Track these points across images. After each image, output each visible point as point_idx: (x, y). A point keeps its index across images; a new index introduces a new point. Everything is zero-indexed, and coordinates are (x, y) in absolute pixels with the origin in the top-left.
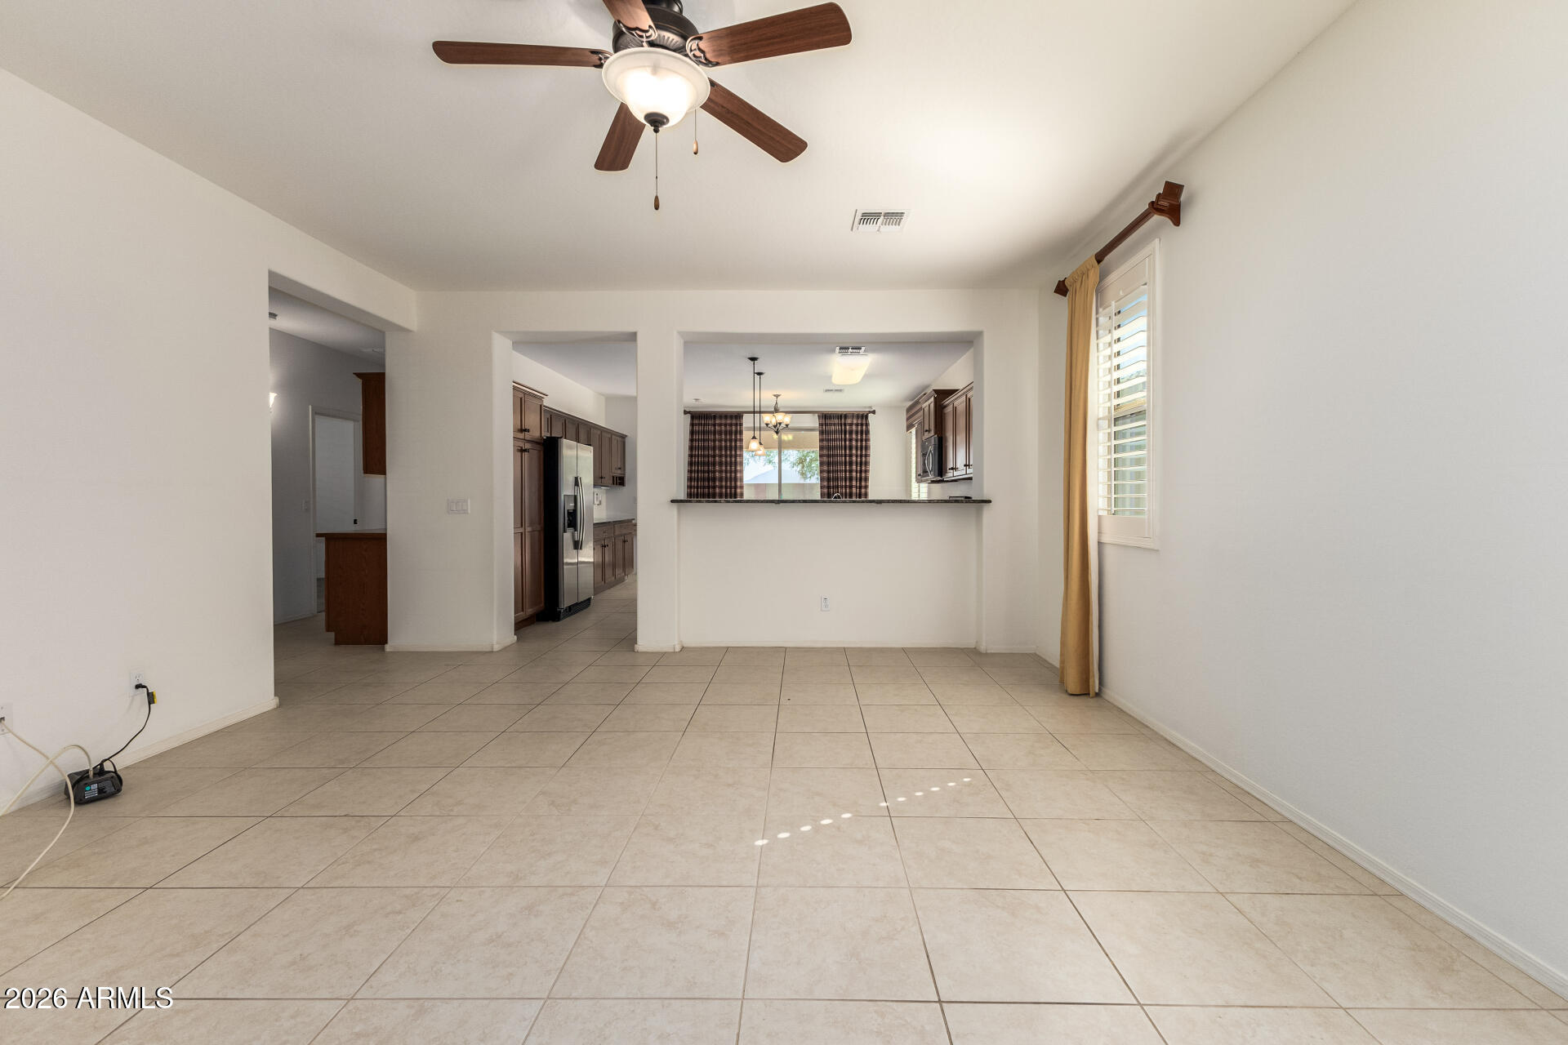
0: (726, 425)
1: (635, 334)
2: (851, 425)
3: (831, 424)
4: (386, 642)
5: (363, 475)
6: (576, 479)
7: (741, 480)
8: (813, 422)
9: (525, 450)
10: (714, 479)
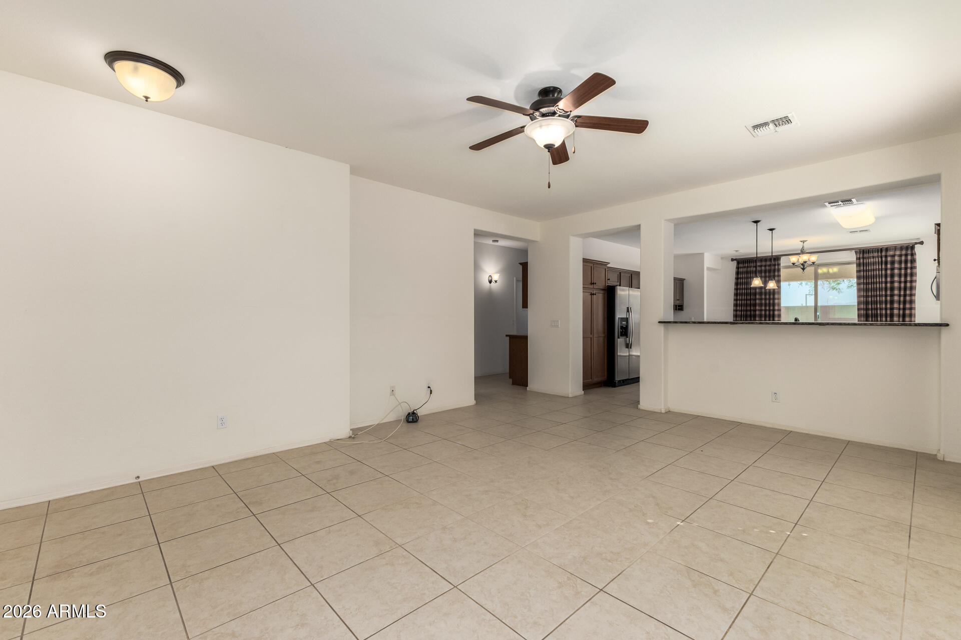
0: (765, 266)
1: (639, 226)
2: (893, 256)
3: (868, 258)
4: (527, 386)
5: (522, 309)
6: (628, 308)
7: (779, 304)
8: (852, 257)
9: (593, 294)
10: (755, 305)
